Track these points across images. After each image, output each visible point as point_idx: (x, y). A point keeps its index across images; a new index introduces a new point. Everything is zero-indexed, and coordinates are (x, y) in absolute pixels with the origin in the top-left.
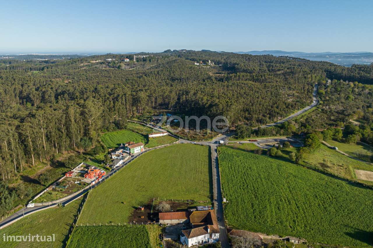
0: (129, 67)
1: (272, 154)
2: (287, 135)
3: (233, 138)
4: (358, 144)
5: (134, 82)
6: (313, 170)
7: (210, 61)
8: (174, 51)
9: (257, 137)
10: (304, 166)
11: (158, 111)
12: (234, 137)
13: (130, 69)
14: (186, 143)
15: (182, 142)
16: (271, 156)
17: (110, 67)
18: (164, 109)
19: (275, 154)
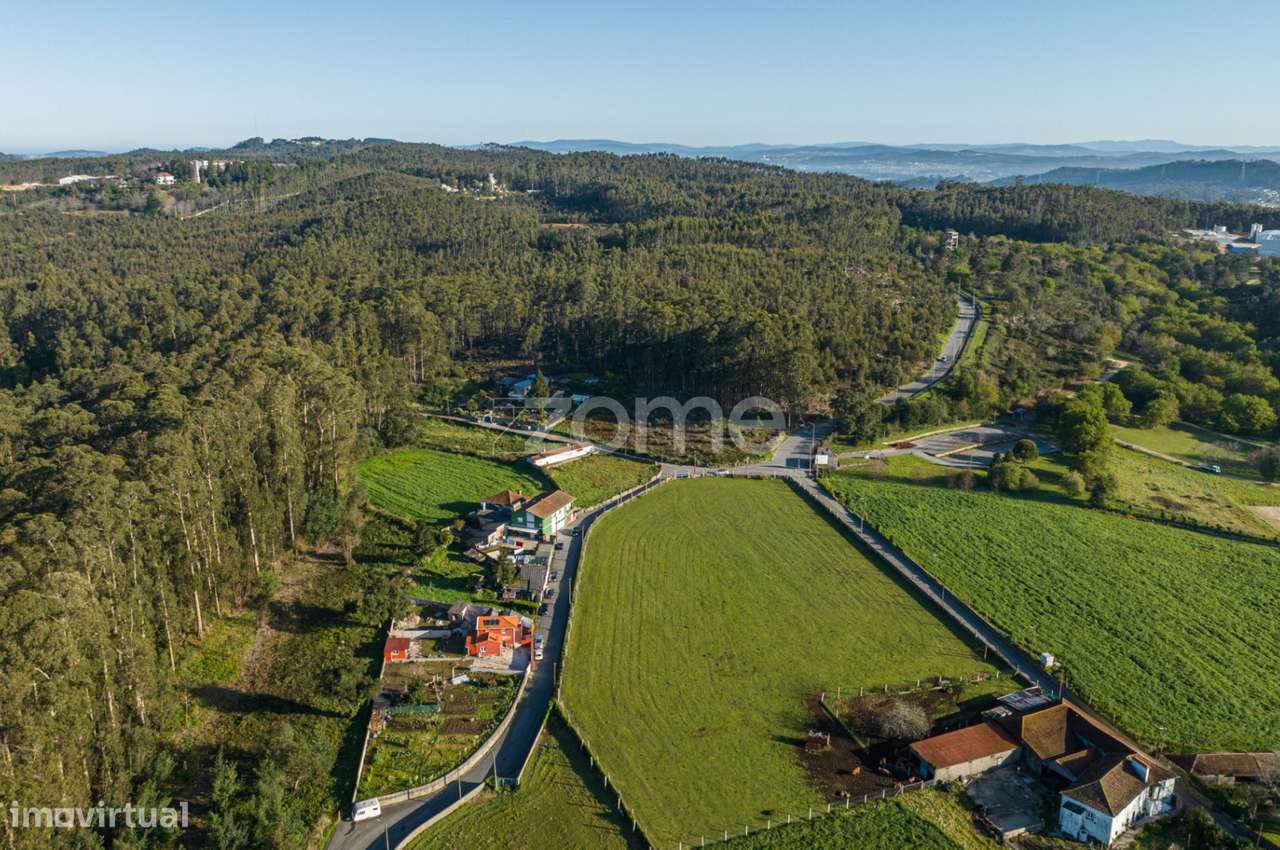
0: (190, 205)
1: (1012, 486)
2: (982, 418)
3: (834, 442)
4: (1174, 427)
5: (288, 258)
6: (1157, 521)
7: (495, 177)
8: (275, 142)
9: (906, 431)
10: (1124, 514)
11: (480, 369)
12: (839, 439)
13: (193, 211)
14: (695, 476)
15: (682, 474)
16: (1005, 490)
17: (101, 206)
18: (495, 357)
19: (1018, 482)
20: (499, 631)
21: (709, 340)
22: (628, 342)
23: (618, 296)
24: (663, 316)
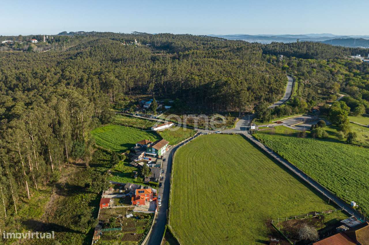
0: (42, 49)
1: (320, 136)
2: (303, 113)
3: (255, 121)
7: (137, 40)
8: (70, 33)
9: (279, 118)
10: (359, 146)
11: (134, 98)
12: (257, 121)
13: (43, 51)
14: (210, 134)
15: (205, 133)
16: (317, 138)
17: (14, 49)
18: (139, 94)
19: (322, 135)
20: (144, 195)
21: (212, 87)
22: (183, 88)
23: (179, 74)
24: (195, 80)
